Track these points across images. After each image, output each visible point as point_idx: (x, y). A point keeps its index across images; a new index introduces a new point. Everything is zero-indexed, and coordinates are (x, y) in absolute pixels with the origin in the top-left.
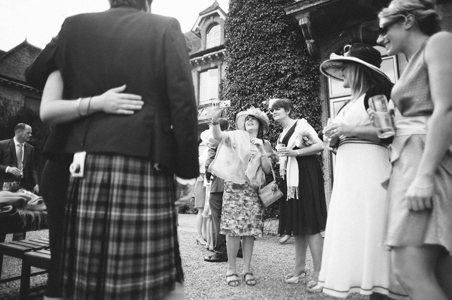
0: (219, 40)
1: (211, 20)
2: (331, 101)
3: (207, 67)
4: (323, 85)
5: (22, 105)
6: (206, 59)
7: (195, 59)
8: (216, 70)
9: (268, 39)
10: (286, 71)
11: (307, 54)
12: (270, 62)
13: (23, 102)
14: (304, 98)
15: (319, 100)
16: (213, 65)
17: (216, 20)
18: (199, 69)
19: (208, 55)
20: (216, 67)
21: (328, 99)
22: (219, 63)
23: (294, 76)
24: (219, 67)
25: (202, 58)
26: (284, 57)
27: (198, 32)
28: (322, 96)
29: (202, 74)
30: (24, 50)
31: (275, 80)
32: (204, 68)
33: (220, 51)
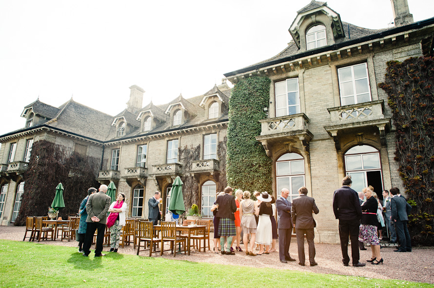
0: (218, 114)
1: (212, 99)
2: (277, 178)
3: (209, 132)
4: (273, 171)
5: (73, 150)
6: (209, 127)
7: (201, 127)
8: (216, 135)
9: (248, 147)
10: (256, 164)
11: (266, 156)
12: (249, 159)
13: (74, 148)
14: (264, 177)
15: (271, 178)
16: (213, 131)
17: (215, 99)
18: (204, 133)
19: (211, 125)
20: (216, 133)
21: (275, 176)
22: (218, 131)
23: (260, 166)
24: (218, 133)
25: (207, 127)
26: (255, 157)
27: (203, 106)
28: (273, 175)
29: (206, 137)
30: (71, 107)
31: (251, 168)
32: (207, 133)
33: (219, 124)
